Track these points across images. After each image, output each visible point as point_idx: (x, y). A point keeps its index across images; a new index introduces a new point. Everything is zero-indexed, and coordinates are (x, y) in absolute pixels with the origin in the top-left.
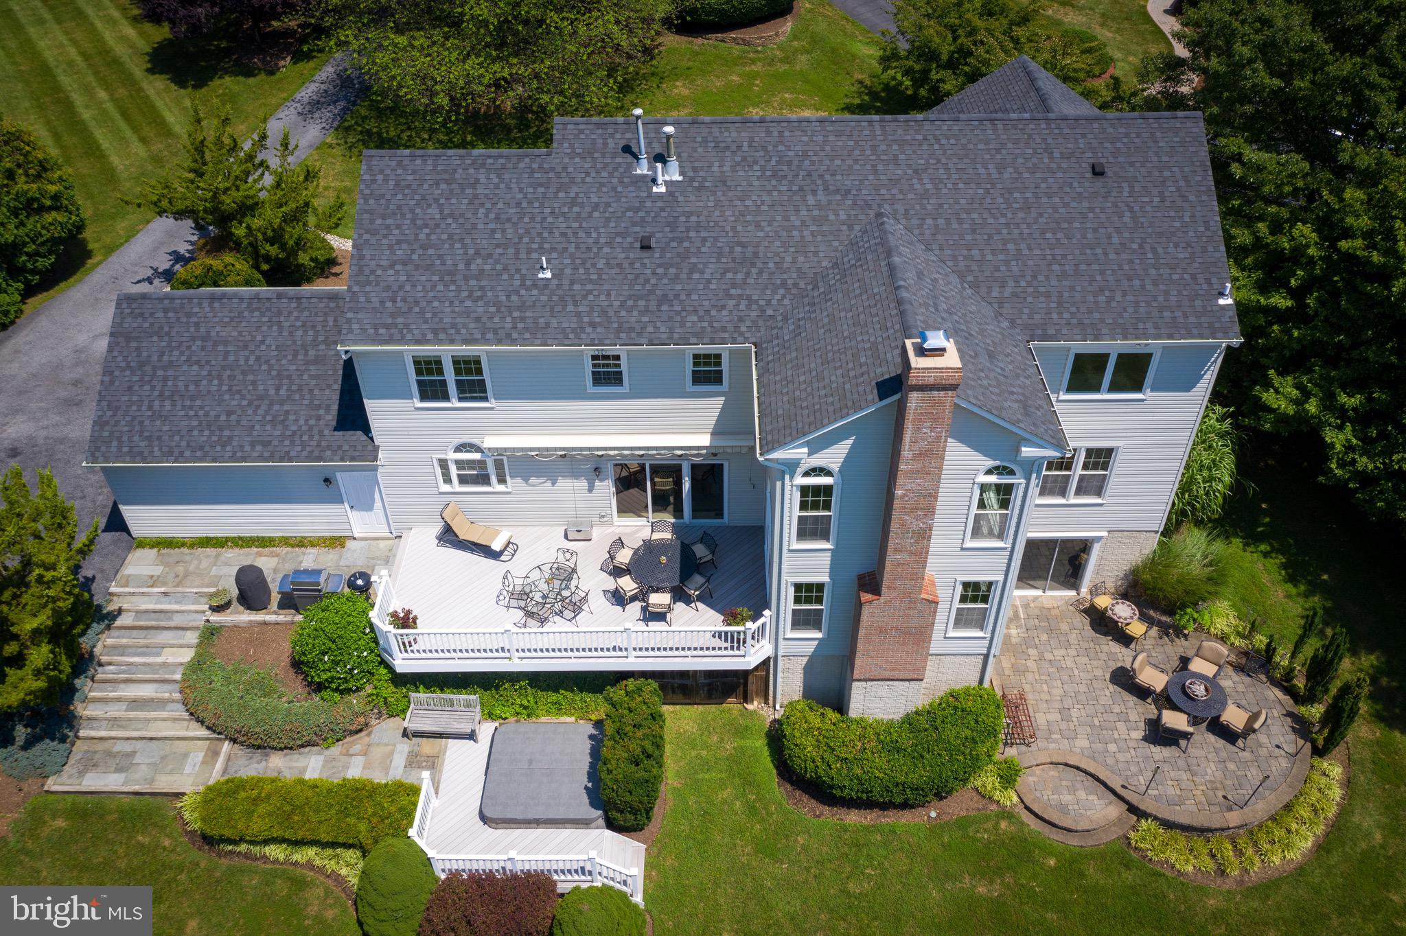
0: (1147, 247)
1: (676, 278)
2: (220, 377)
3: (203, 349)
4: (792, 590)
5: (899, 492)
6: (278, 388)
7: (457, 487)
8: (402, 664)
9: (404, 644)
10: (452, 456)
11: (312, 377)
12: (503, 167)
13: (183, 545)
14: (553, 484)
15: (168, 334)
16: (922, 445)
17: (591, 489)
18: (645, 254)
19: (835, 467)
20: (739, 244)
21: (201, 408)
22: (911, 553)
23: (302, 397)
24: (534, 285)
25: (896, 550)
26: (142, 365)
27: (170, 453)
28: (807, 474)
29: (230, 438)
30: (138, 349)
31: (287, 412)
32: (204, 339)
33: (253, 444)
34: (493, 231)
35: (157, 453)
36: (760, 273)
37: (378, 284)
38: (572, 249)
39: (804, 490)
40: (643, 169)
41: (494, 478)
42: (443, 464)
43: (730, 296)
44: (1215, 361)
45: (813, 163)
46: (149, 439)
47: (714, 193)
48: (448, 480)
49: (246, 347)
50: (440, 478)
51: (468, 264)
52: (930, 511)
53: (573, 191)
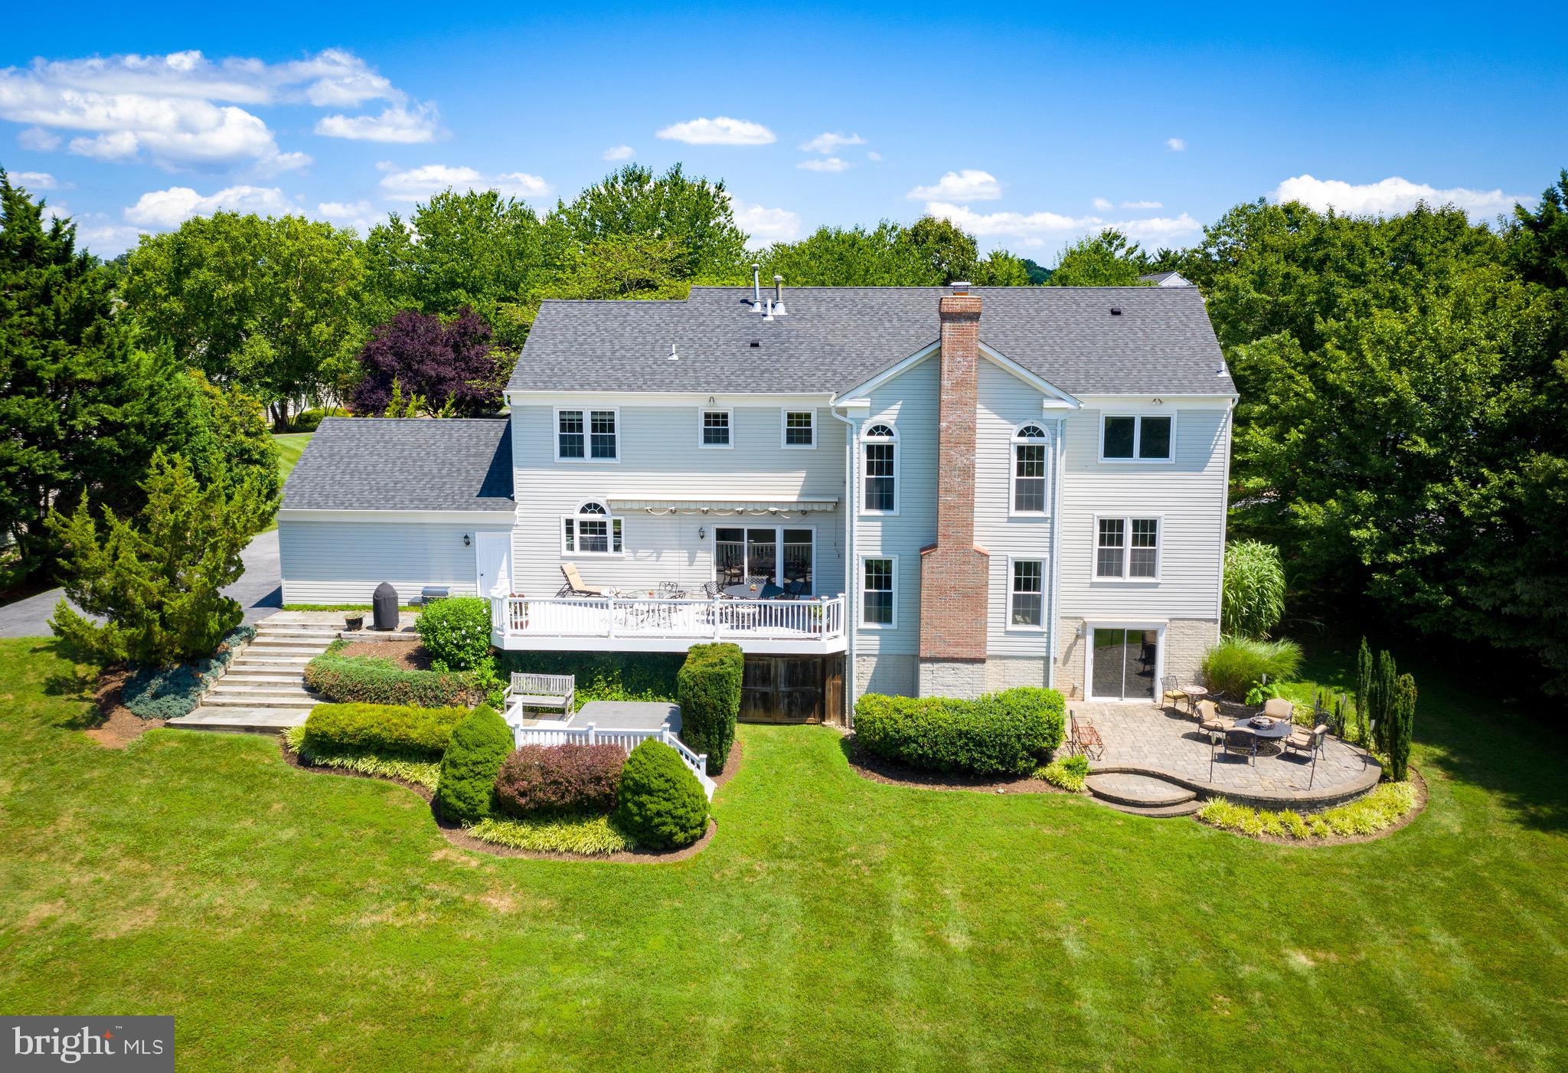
0: (1157, 349)
1: (778, 361)
2: (394, 463)
3: (384, 447)
4: (863, 570)
5: (944, 425)
6: (440, 470)
7: (577, 551)
8: (511, 641)
9: (516, 624)
10: (578, 517)
11: (471, 464)
12: (649, 308)
13: (325, 610)
14: (658, 557)
15: (358, 439)
16: (958, 373)
17: (691, 561)
18: (754, 350)
19: (891, 424)
20: (828, 345)
21: (374, 479)
22: (960, 495)
23: (460, 474)
24: (664, 363)
25: (947, 491)
26: (331, 456)
27: (342, 503)
28: (871, 433)
29: (394, 497)
30: (331, 447)
31: (445, 483)
32: (386, 442)
33: (412, 501)
34: (636, 338)
35: (331, 503)
36: (845, 359)
37: (541, 361)
38: (697, 346)
39: (870, 449)
40: (758, 308)
41: (610, 548)
42: (570, 522)
43: (820, 370)
44: (1225, 426)
45: (889, 308)
46: (327, 496)
47: (811, 321)
48: (571, 547)
49: (420, 447)
50: (564, 543)
51: (614, 353)
52: (971, 445)
53: (702, 319)
